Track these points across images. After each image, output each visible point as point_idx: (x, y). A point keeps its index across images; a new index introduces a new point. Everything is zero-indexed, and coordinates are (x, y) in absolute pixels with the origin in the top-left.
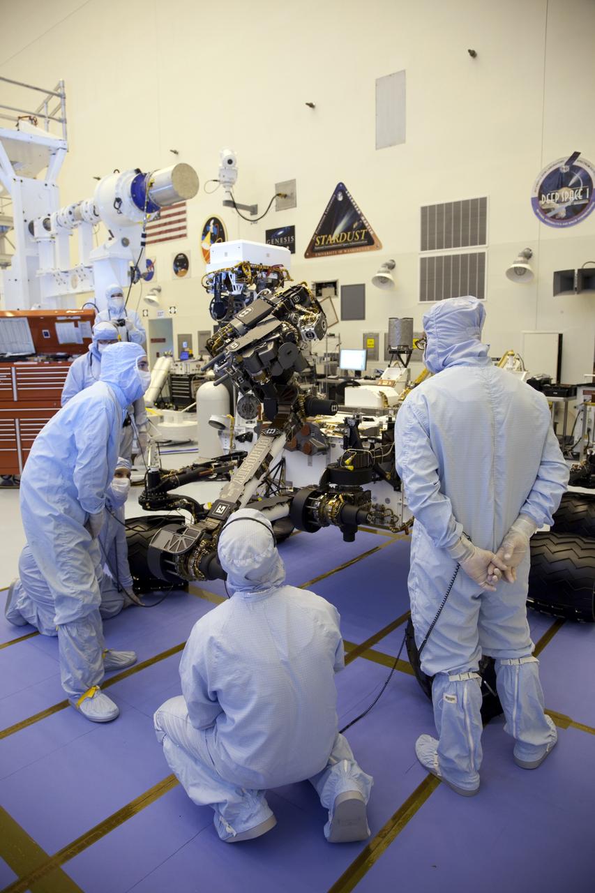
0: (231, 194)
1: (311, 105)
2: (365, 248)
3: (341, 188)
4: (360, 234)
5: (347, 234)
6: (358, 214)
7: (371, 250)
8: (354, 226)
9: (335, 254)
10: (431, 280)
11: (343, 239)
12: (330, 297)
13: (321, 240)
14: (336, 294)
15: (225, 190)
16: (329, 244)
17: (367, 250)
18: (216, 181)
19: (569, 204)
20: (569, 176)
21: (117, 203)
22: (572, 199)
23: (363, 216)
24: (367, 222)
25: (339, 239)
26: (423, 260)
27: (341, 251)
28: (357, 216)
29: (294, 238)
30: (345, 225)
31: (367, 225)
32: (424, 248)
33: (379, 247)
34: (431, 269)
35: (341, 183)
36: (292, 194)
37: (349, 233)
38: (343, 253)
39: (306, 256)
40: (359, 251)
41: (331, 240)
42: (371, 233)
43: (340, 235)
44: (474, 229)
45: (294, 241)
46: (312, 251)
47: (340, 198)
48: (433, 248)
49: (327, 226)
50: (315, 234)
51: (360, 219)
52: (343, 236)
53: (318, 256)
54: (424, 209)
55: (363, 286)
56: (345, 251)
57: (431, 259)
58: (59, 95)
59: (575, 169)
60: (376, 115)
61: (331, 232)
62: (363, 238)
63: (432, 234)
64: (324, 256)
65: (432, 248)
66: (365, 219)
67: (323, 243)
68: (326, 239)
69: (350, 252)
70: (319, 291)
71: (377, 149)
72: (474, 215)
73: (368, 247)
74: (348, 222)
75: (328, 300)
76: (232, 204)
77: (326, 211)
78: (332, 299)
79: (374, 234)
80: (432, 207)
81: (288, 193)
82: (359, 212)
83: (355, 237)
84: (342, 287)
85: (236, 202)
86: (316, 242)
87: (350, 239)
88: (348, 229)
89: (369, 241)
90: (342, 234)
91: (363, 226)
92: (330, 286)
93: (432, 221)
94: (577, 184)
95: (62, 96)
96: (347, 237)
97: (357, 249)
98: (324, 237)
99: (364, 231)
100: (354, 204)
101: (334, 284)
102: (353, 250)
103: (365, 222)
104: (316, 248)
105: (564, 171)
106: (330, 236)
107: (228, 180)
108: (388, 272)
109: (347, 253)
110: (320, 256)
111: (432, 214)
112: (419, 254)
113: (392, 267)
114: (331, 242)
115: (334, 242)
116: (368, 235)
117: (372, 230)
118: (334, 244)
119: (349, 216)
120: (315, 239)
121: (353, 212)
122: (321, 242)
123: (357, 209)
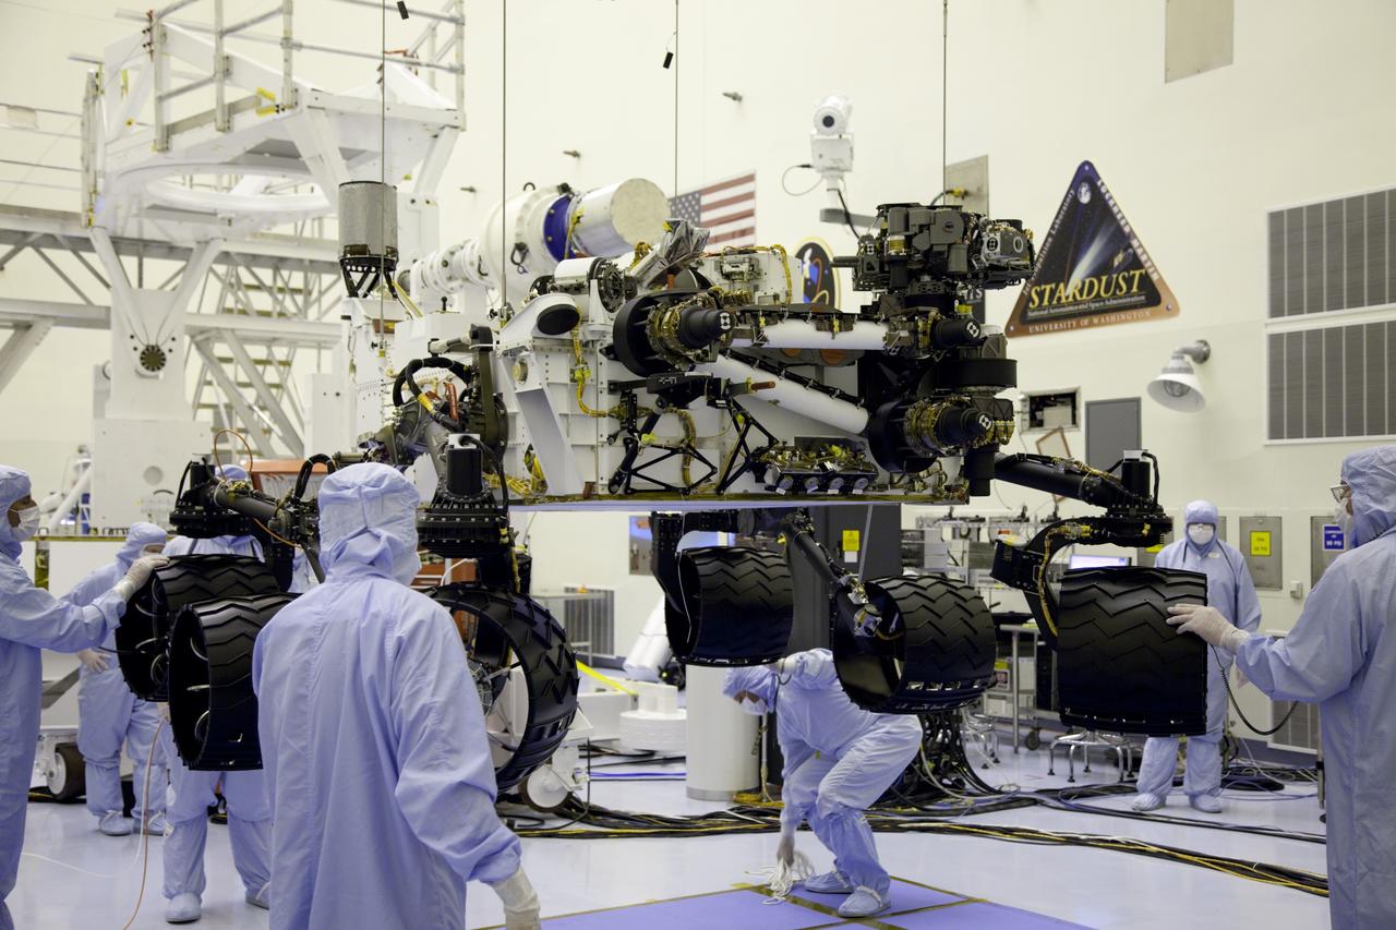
0: (840, 194)
2: (1141, 312)
3: (1086, 175)
4: (1129, 281)
5: (1100, 281)
6: (1124, 233)
7: (1153, 317)
8: (1116, 263)
9: (1072, 328)
10: (1295, 389)
11: (1089, 293)
12: (1060, 430)
13: (1041, 295)
14: (1074, 421)
15: (825, 184)
16: (1060, 305)
17: (1145, 319)
18: (808, 166)
21: (517, 253)
23: (1135, 237)
24: (1145, 252)
25: (1081, 292)
26: (1275, 340)
27: (1086, 321)
28: (1121, 239)
30: (1096, 258)
31: (1143, 258)
32: (1276, 310)
33: (1173, 311)
34: (1294, 361)
35: (1087, 163)
36: (979, 189)
37: (1104, 278)
38: (1091, 325)
39: (1009, 333)
40: (1126, 321)
41: (1063, 295)
42: (1155, 277)
43: (1084, 284)
45: (984, 299)
46: (1022, 322)
47: (1085, 198)
48: (1299, 311)
49: (1055, 262)
50: (1028, 280)
51: (1130, 246)
52: (1092, 285)
53: (1035, 333)
54: (1275, 217)
55: (1137, 402)
56: (1096, 320)
57: (1294, 337)
58: (452, 20)
61: (1064, 277)
62: (1135, 289)
63: (1296, 276)
64: (1048, 331)
65: (1296, 310)
66: (1141, 246)
67: (1046, 303)
68: (1053, 292)
69: (1106, 324)
70: (1038, 414)
71: (1166, 81)
73: (1147, 311)
74: (1101, 252)
75: (1057, 436)
76: (843, 218)
77: (1052, 228)
78: (1067, 435)
79: (1161, 278)
80: (1295, 213)
81: (972, 189)
82: (1127, 229)
83: (1118, 286)
84: (1089, 405)
85: (851, 211)
86: (1031, 299)
87: (1106, 291)
88: (1102, 269)
89: (1150, 296)
90: (1087, 281)
91: (1135, 262)
92: (1063, 403)
93: (1295, 247)
95: (458, 22)
96: (1100, 287)
97: (1123, 315)
98: (1048, 287)
99: (1137, 273)
100: (1115, 210)
101: (1070, 398)
102: (1113, 317)
103: (1139, 251)
104: (1030, 314)
106: (1062, 286)
107: (830, 164)
108: (1188, 370)
109: (1099, 324)
110: (1039, 333)
111: (1295, 230)
112: (1266, 325)
113: (1202, 357)
114: (1063, 300)
115: (1071, 299)
116: (1146, 282)
117: (1156, 270)
118: (1069, 304)
119: (1105, 240)
120: (1030, 293)
121: (1112, 229)
122: (1041, 300)
123: (1122, 223)
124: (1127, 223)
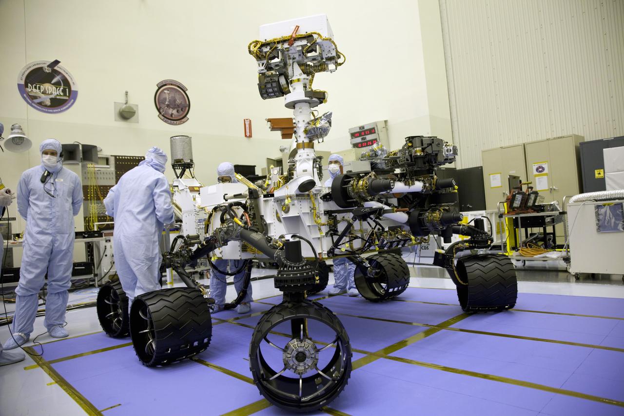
19: (53, 96)
20: (52, 76)
22: (55, 93)
94: (58, 84)
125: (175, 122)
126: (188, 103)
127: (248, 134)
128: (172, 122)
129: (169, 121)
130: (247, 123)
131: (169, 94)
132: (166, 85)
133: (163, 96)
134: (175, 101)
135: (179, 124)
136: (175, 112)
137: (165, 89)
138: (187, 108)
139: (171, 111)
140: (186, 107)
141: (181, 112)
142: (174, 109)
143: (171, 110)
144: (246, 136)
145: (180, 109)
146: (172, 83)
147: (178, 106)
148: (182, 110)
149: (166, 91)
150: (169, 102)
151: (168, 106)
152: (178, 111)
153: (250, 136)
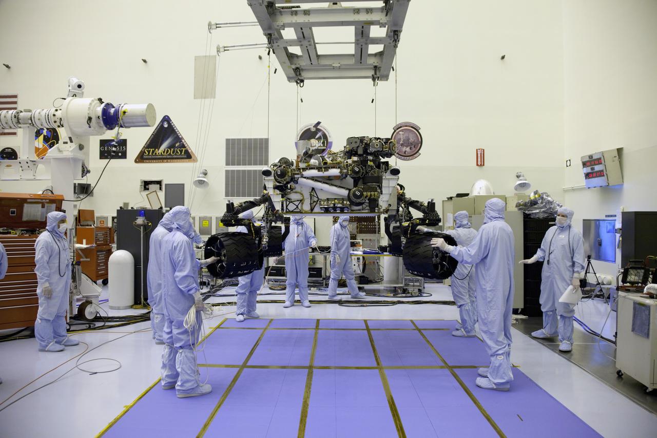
1: (145, 61)
2: (185, 160)
3: (166, 119)
4: (181, 151)
5: (171, 150)
6: (179, 137)
7: (189, 162)
8: (177, 145)
9: (160, 162)
10: (233, 185)
11: (167, 153)
12: (156, 191)
13: (149, 151)
14: (160, 189)
17: (186, 162)
19: (316, 148)
20: (315, 133)
22: (317, 145)
23: (183, 139)
25: (164, 152)
26: (227, 172)
27: (166, 161)
28: (178, 139)
29: (126, 148)
30: (169, 143)
31: (186, 145)
32: (227, 164)
33: (195, 161)
34: (233, 178)
35: (167, 116)
37: (172, 149)
38: (167, 162)
39: (136, 161)
40: (179, 162)
41: (157, 152)
42: (190, 151)
43: (165, 150)
44: (261, 155)
45: (126, 150)
46: (141, 158)
47: (166, 125)
49: (154, 142)
50: (144, 147)
51: (181, 141)
52: (168, 151)
53: (146, 162)
54: (228, 140)
55: (183, 185)
57: (233, 171)
59: (318, 130)
60: (195, 77)
61: (158, 147)
62: (183, 153)
63: (233, 156)
64: (152, 162)
65: (233, 164)
66: (185, 142)
67: (151, 154)
68: (153, 152)
70: (147, 187)
71: (194, 99)
72: (261, 148)
73: (187, 160)
74: (171, 142)
75: (155, 193)
77: (154, 132)
78: (158, 193)
79: (192, 151)
80: (233, 140)
82: (180, 137)
83: (177, 152)
84: (166, 185)
86: (145, 152)
87: (173, 153)
88: (171, 146)
89: (188, 156)
91: (183, 146)
92: (157, 184)
93: (233, 149)
94: (319, 138)
97: (178, 160)
98: (152, 150)
99: (184, 149)
100: (177, 130)
101: (159, 183)
102: (175, 160)
103: (185, 143)
104: (145, 156)
105: (313, 130)
106: (157, 150)
108: (204, 177)
109: (170, 162)
110: (148, 162)
111: (234, 144)
112: (225, 167)
113: (206, 174)
114: (157, 154)
115: (160, 154)
116: (187, 152)
117: (190, 149)
118: (160, 155)
119: (173, 138)
120: (144, 151)
121: (175, 136)
122: (149, 153)
123: (179, 134)
124: (181, 135)
125: (408, 158)
126: (420, 140)
127: (479, 163)
128: (405, 158)
129: (403, 157)
130: (479, 153)
131: (403, 134)
132: (401, 127)
133: (399, 137)
134: (408, 140)
135: (411, 159)
136: (408, 149)
137: (400, 131)
138: (420, 145)
139: (404, 149)
140: (418, 144)
141: (414, 149)
142: (407, 146)
143: (405, 147)
144: (477, 165)
145: (413, 146)
146: (407, 125)
147: (411, 144)
148: (414, 147)
149: (401, 133)
150: (403, 141)
151: (402, 145)
152: (410, 149)
153: (482, 165)
